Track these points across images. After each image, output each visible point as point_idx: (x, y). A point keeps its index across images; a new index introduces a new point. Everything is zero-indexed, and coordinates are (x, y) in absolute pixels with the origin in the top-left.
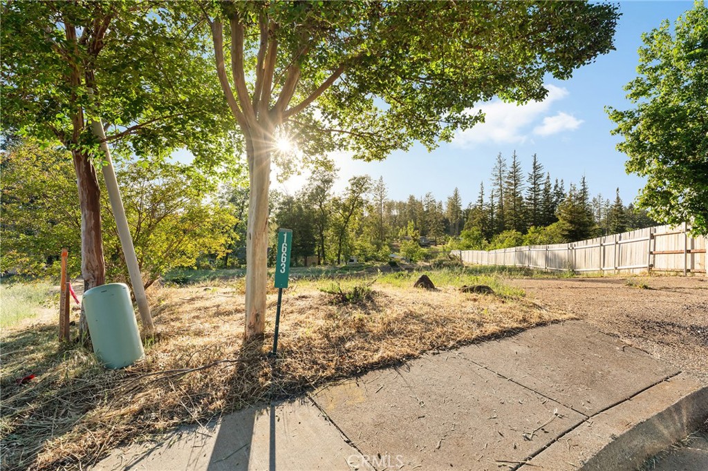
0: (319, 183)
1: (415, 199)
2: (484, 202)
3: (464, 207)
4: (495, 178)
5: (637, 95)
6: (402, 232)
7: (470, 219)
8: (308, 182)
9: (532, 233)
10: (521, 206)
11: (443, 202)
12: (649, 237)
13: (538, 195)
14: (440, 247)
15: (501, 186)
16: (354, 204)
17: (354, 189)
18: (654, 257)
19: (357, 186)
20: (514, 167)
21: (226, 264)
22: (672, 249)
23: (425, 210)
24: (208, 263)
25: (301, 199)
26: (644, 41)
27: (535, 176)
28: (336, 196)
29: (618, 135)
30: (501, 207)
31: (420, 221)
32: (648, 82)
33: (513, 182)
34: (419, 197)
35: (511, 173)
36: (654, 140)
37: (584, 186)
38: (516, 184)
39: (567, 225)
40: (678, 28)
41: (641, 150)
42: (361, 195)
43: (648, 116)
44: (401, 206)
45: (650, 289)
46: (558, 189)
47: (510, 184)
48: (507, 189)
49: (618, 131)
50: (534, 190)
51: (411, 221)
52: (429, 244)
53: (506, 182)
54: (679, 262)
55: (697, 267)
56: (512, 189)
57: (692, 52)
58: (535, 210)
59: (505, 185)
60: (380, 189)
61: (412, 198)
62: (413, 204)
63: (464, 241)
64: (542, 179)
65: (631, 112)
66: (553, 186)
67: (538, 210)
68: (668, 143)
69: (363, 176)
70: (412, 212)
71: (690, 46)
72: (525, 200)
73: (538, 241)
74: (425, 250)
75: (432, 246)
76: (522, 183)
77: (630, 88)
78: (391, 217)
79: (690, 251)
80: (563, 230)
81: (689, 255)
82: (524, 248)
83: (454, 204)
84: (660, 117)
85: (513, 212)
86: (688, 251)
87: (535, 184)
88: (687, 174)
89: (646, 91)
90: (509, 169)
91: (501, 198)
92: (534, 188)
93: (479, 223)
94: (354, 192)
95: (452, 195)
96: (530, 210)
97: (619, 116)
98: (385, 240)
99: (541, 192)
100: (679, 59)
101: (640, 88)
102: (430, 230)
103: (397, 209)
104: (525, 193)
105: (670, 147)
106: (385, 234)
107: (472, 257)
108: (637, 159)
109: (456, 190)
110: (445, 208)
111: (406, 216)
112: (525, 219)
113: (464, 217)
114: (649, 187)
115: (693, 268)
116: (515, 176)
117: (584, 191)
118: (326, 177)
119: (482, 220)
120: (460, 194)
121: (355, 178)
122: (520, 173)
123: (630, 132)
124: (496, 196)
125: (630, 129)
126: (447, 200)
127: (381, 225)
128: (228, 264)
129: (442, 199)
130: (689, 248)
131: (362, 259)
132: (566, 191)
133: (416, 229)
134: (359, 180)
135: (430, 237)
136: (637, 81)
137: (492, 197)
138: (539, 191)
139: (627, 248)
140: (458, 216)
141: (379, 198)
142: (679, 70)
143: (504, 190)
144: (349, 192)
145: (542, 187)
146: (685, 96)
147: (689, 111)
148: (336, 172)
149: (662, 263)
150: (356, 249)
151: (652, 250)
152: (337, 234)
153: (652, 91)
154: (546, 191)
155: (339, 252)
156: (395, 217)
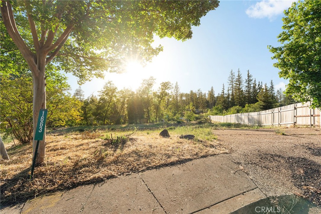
0: (146, 85)
1: (193, 92)
2: (225, 93)
3: (216, 95)
4: (229, 82)
5: (284, 40)
6: (187, 107)
7: (218, 101)
8: (141, 85)
9: (247, 107)
10: (242, 95)
11: (206, 93)
12: (293, 109)
13: (250, 89)
14: (204, 114)
15: (233, 85)
16: (163, 95)
17: (163, 88)
18: (296, 118)
19: (164, 87)
20: (239, 76)
21: (104, 123)
22: (304, 114)
23: (198, 97)
24: (96, 123)
25: (139, 93)
26: (285, 14)
27: (249, 80)
28: (155, 91)
29: (275, 59)
30: (232, 95)
31: (195, 102)
32: (289, 33)
33: (238, 83)
34: (195, 91)
35: (237, 79)
36: (292, 61)
37: (272, 84)
38: (239, 84)
39: (262, 103)
40: (300, 6)
41: (285, 66)
42: (166, 91)
43: (287, 49)
44: (187, 95)
45: (286, 135)
46: (260, 86)
47: (237, 84)
48: (235, 87)
49: (275, 57)
50: (248, 87)
51: (191, 102)
52: (199, 112)
53: (235, 83)
54: (307, 121)
55: (316, 123)
56: (238, 87)
57: (307, 17)
58: (249, 96)
59: (235, 85)
60: (177, 87)
61: (192, 92)
62: (192, 94)
63: (215, 111)
64: (252, 82)
65: (280, 48)
66: (257, 85)
67: (250, 96)
68: (298, 62)
69: (167, 82)
70: (192, 98)
71: (306, 14)
72: (244, 92)
73: (249, 111)
74: (197, 115)
75: (201, 114)
76: (243, 84)
77: (280, 37)
78: (182, 101)
79: (313, 115)
80: (260, 105)
81: (312, 117)
82: (239, 114)
83: (211, 94)
84: (293, 50)
85: (238, 97)
86: (312, 116)
87: (248, 84)
88: (307, 77)
89: (288, 37)
90: (236, 77)
91: (233, 91)
92: (248, 86)
93: (222, 102)
94: (163, 89)
95: (210, 90)
96: (247, 96)
97: (274, 50)
98: (179, 111)
99: (252, 88)
100: (301, 21)
101: (285, 37)
102: (200, 106)
103: (185, 97)
104: (244, 88)
105: (300, 64)
106: (179, 108)
107: (216, 119)
108: (284, 71)
109: (212, 88)
110: (207, 96)
111: (189, 100)
112: (244, 100)
113: (216, 100)
114: (290, 84)
115: (314, 124)
116: (239, 81)
117: (272, 87)
118: (150, 83)
119: (224, 101)
120: (214, 89)
121: (163, 83)
122: (241, 79)
123: (280, 57)
124: (230, 90)
125: (281, 56)
126: (208, 92)
127: (177, 104)
128: (105, 123)
129: (205, 92)
130: (312, 114)
131: (166, 120)
132: (263, 87)
133: (193, 106)
134: (165, 84)
135: (200, 110)
136: (283, 33)
137: (228, 91)
138: (251, 87)
139: (284, 114)
140: (213, 100)
141: (176, 92)
142: (301, 26)
143: (234, 87)
144: (160, 89)
145: (252, 85)
146: (306, 39)
147: (308, 46)
148: (154, 80)
149: (300, 121)
150: (164, 115)
151: (295, 115)
152: (155, 108)
153: (291, 38)
154: (254, 87)
155: (156, 117)
156: (184, 100)
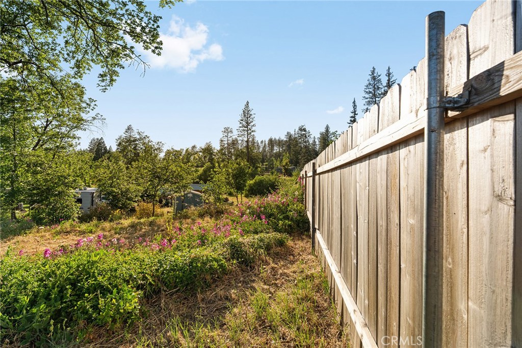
6: (277, 163)
51: (286, 154)
62: (290, 140)
70: (289, 147)
83: (326, 138)
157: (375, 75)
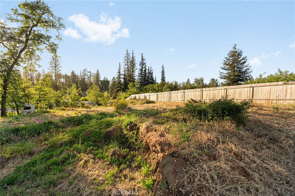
4: (125, 62)
6: (69, 90)
20: (133, 58)
27: (142, 63)
38: (133, 67)
46: (149, 71)
51: (74, 84)
62: (74, 76)
66: (147, 69)
70: (73, 80)
76: (136, 66)
87: (142, 67)
96: (140, 79)
111: (70, 82)
122: (135, 62)
124: (126, 71)
157: (128, 53)
